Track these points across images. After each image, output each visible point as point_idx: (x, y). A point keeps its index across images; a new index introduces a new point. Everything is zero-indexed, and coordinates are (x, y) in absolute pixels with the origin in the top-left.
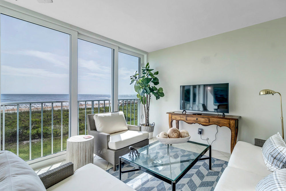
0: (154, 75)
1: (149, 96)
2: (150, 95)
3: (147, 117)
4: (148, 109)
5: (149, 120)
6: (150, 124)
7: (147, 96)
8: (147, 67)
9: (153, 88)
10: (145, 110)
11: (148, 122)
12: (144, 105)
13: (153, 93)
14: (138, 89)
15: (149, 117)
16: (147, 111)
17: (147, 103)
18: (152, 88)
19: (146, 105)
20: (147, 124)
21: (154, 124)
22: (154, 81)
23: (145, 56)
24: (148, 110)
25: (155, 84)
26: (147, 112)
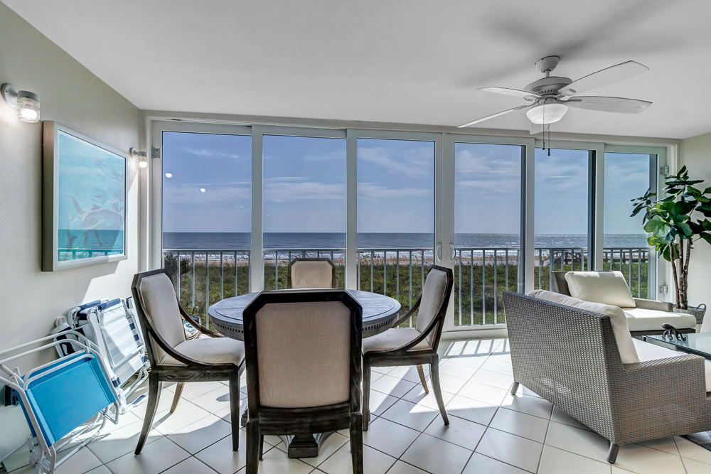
0: (706, 195)
1: (686, 241)
2: (690, 240)
3: (682, 290)
4: (684, 271)
5: (686, 297)
6: (691, 307)
7: (682, 242)
8: (682, 175)
9: (703, 224)
10: (675, 272)
11: (685, 301)
12: (673, 262)
13: (703, 235)
14: (657, 227)
15: (686, 288)
16: (682, 276)
17: (680, 257)
18: (699, 224)
19: (677, 262)
20: (682, 305)
21: (703, 307)
22: (704, 209)
23: (673, 150)
24: (686, 274)
25: (706, 215)
26: (681, 278)
